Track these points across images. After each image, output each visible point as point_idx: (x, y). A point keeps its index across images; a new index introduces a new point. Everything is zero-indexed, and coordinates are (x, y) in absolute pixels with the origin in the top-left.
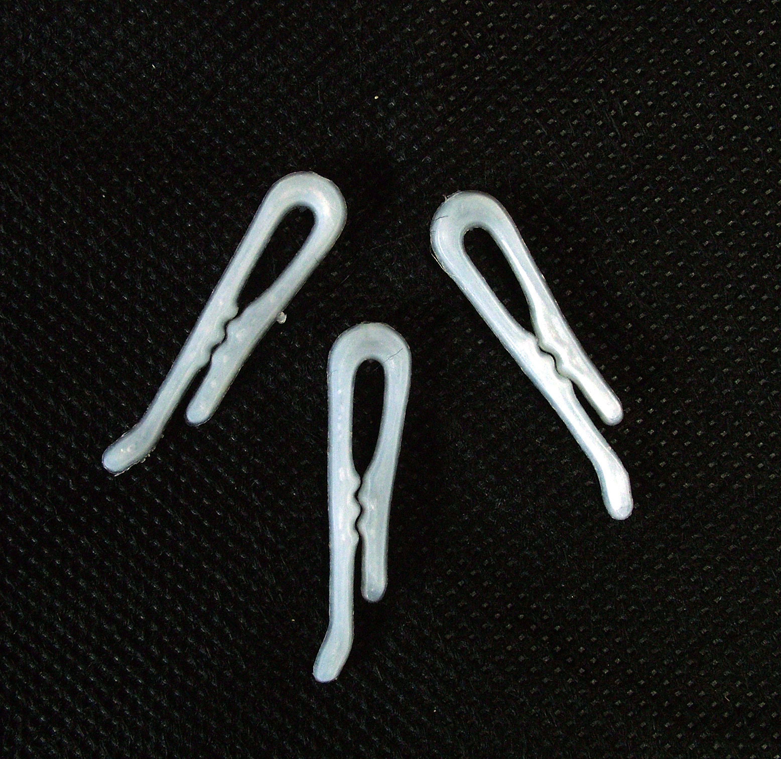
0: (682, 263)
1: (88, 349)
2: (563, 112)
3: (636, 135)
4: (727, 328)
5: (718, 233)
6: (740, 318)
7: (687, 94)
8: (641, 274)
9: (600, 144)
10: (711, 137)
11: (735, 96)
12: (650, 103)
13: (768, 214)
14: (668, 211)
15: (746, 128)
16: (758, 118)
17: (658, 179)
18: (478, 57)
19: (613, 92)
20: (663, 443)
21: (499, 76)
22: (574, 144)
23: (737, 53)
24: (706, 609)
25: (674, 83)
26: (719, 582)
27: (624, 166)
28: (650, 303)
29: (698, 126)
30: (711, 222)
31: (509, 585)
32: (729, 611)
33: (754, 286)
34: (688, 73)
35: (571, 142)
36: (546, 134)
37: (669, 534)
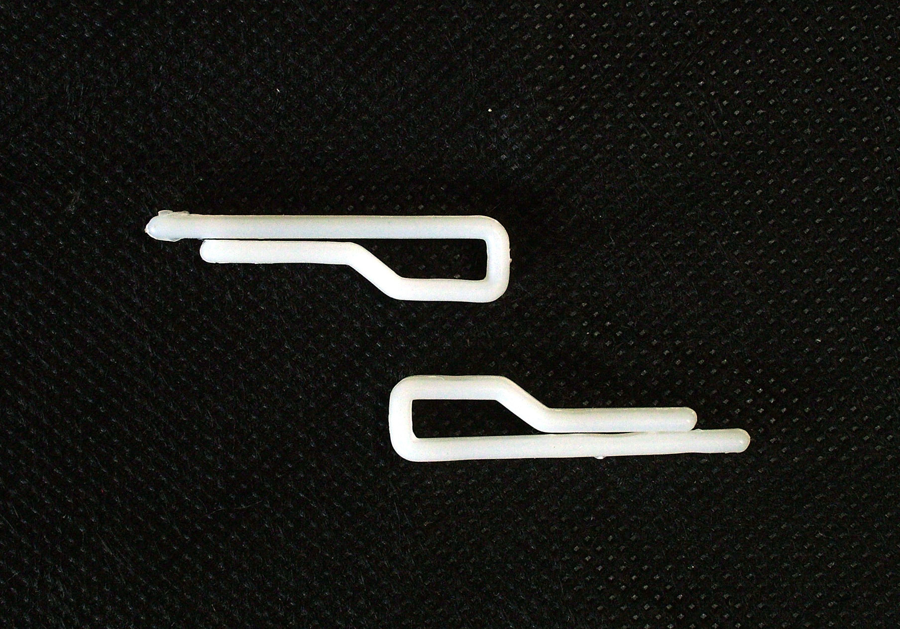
0: (784, 251)
1: (229, 356)
2: (666, 115)
3: (737, 133)
4: (830, 310)
5: (817, 221)
6: (842, 300)
7: (783, 91)
8: (746, 263)
9: (702, 144)
10: (809, 131)
11: (830, 90)
12: (749, 102)
13: (865, 200)
14: (769, 202)
15: (842, 120)
16: (853, 110)
17: (759, 172)
18: (584, 67)
19: (713, 93)
20: (773, 421)
21: (604, 84)
22: (678, 145)
23: (830, 49)
24: (821, 574)
25: (771, 82)
26: (831, 549)
27: (726, 163)
28: (756, 290)
29: (795, 122)
30: (810, 211)
31: (633, 558)
32: (842, 575)
33: (854, 269)
34: (783, 71)
35: (675, 143)
36: (651, 137)
37: (781, 506)
